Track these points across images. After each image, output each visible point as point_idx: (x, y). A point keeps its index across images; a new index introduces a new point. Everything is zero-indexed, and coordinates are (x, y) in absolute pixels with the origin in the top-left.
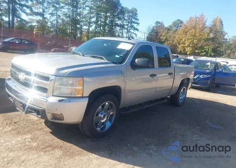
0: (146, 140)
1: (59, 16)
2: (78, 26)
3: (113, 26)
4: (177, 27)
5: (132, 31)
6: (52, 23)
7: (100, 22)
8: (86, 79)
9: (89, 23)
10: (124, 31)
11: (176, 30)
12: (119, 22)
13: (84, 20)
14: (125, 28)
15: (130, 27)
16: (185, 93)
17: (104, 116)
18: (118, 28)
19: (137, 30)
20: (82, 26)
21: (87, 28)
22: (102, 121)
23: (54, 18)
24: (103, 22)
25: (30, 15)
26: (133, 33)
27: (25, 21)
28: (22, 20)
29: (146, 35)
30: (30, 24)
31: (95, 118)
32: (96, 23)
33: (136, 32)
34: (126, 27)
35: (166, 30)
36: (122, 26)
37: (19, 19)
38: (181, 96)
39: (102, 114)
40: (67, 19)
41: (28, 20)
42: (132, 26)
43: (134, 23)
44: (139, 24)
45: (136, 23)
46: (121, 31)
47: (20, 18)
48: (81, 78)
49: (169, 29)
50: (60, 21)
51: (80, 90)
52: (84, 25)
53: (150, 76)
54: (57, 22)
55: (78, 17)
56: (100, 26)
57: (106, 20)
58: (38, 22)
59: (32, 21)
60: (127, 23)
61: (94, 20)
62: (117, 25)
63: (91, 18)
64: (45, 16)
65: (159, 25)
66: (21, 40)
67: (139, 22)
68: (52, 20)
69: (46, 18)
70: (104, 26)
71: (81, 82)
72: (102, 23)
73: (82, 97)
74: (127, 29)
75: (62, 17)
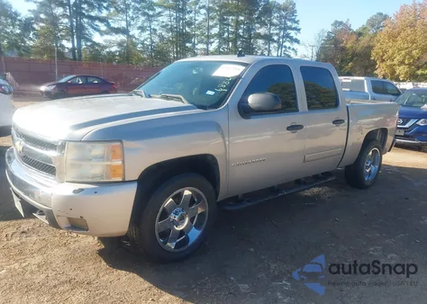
0: (273, 266)
1: (155, 30)
2: (188, 45)
3: (250, 39)
4: (378, 28)
5: (287, 44)
6: (143, 44)
7: (226, 34)
8: (127, 144)
9: (208, 37)
10: (272, 46)
11: (375, 34)
12: (262, 31)
13: (198, 32)
14: (275, 41)
15: (283, 37)
16: (377, 160)
17: (182, 219)
18: (260, 42)
19: (297, 41)
20: (194, 45)
21: (205, 46)
22: (179, 228)
23: (146, 34)
24: (233, 33)
25: (107, 34)
26: (289, 48)
27: (98, 45)
28: (94, 44)
29: (315, 50)
30: (107, 50)
31: (157, 223)
32: (220, 35)
33: (295, 46)
34: (276, 38)
35: (355, 37)
36: (268, 38)
37: (89, 44)
38: (367, 167)
39: (176, 213)
40: (168, 35)
41: (104, 44)
42: (287, 36)
43: (291, 28)
44: (299, 30)
45: (295, 29)
46: (267, 47)
47: (91, 41)
48: (118, 144)
49: (359, 34)
50: (156, 39)
51: (117, 167)
52: (199, 42)
53: (288, 129)
54: (152, 42)
55: (187, 28)
56: (227, 41)
57: (237, 29)
58: (120, 44)
59: (111, 43)
60: (277, 31)
61: (215, 31)
62: (259, 36)
63: (209, 28)
64: (131, 33)
65: (341, 28)
66: (86, 77)
67: (299, 26)
68: (142, 39)
69: (133, 36)
70: (234, 41)
71: (119, 152)
72: (230, 36)
73: (124, 182)
74: (278, 42)
75: (158, 32)
